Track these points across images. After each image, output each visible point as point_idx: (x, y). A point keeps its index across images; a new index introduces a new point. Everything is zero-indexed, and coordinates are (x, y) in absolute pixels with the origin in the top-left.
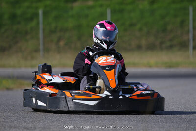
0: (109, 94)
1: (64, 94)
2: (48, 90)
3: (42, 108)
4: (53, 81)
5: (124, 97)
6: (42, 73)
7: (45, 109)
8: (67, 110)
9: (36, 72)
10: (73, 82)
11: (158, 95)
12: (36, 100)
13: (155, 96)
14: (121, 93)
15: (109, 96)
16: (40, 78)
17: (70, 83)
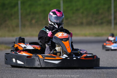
0: (67, 56)
1: (38, 57)
2: (24, 54)
3: (21, 65)
4: (27, 48)
5: (77, 58)
6: (19, 43)
7: (23, 65)
8: (40, 67)
9: (14, 42)
10: (39, 49)
11: (97, 57)
12: (16, 60)
13: (95, 58)
14: (74, 56)
15: (67, 57)
16: (18, 46)
17: (38, 49)
